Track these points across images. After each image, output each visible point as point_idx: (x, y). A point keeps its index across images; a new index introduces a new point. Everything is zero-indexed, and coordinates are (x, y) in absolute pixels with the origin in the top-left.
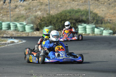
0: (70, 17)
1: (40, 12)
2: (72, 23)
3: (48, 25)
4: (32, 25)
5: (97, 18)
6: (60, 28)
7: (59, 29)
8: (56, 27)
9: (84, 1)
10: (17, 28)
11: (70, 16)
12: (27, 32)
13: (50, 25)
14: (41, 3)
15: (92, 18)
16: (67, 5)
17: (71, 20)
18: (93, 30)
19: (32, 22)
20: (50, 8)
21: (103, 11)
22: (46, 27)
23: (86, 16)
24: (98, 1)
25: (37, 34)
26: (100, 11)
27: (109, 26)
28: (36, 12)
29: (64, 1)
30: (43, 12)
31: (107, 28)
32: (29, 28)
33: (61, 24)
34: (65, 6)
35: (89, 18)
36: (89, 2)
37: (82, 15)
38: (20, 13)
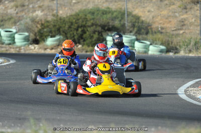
0: (92, 21)
1: (41, 12)
2: (96, 31)
3: (54, 34)
4: (27, 34)
5: (139, 24)
6: (74, 39)
11: (93, 19)
12: (17, 46)
13: (57, 34)
15: (130, 24)
17: (94, 26)
18: (133, 45)
19: (28, 29)
21: (149, 11)
22: (51, 37)
23: (120, 21)
25: (35, 49)
26: (145, 12)
27: (159, 39)
28: (35, 11)
30: (46, 12)
31: (155, 42)
32: (21, 39)
33: (77, 33)
34: (85, 3)
35: (125, 24)
37: (114, 19)
38: (7, 12)
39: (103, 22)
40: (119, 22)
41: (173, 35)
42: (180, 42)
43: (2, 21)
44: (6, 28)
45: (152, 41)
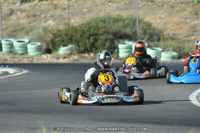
0: (104, 29)
1: (53, 21)
2: (108, 39)
3: (66, 43)
4: (39, 44)
5: (151, 31)
6: (87, 48)
7: (85, 50)
8: (79, 47)
9: (128, 2)
10: (12, 49)
11: (105, 27)
12: (30, 56)
13: (69, 43)
14: (55, 6)
15: (142, 32)
16: (99, 8)
17: (106, 35)
19: (40, 39)
20: (70, 14)
21: (160, 18)
22: (64, 46)
23: (132, 28)
24: (152, 1)
26: (156, 19)
27: (171, 46)
28: (47, 21)
29: (94, 2)
30: (57, 21)
31: (167, 49)
32: (34, 49)
33: (89, 42)
34: (96, 11)
35: (136, 31)
36: (138, 3)
37: (125, 27)
38: (19, 22)
39: (114, 30)
40: (130, 30)
41: (184, 41)
42: (192, 49)
43: (14, 31)
44: (18, 38)
45: (163, 47)
